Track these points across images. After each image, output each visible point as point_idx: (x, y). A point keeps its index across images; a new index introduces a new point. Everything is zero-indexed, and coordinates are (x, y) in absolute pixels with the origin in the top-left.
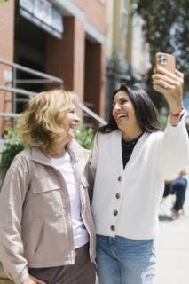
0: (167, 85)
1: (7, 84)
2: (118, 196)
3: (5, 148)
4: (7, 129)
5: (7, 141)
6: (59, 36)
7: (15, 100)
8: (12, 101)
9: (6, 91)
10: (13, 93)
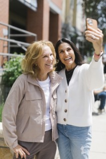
0: (94, 37)
1: (5, 36)
2: (66, 101)
3: (4, 73)
4: (5, 62)
5: (5, 69)
6: (34, 9)
7: (9, 46)
8: (8, 46)
9: (4, 41)
10: (8, 42)
